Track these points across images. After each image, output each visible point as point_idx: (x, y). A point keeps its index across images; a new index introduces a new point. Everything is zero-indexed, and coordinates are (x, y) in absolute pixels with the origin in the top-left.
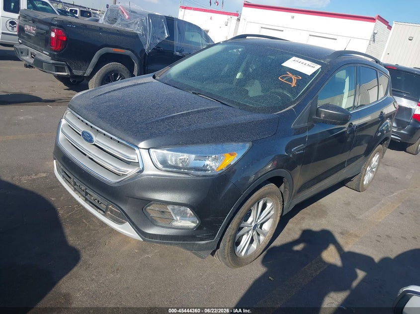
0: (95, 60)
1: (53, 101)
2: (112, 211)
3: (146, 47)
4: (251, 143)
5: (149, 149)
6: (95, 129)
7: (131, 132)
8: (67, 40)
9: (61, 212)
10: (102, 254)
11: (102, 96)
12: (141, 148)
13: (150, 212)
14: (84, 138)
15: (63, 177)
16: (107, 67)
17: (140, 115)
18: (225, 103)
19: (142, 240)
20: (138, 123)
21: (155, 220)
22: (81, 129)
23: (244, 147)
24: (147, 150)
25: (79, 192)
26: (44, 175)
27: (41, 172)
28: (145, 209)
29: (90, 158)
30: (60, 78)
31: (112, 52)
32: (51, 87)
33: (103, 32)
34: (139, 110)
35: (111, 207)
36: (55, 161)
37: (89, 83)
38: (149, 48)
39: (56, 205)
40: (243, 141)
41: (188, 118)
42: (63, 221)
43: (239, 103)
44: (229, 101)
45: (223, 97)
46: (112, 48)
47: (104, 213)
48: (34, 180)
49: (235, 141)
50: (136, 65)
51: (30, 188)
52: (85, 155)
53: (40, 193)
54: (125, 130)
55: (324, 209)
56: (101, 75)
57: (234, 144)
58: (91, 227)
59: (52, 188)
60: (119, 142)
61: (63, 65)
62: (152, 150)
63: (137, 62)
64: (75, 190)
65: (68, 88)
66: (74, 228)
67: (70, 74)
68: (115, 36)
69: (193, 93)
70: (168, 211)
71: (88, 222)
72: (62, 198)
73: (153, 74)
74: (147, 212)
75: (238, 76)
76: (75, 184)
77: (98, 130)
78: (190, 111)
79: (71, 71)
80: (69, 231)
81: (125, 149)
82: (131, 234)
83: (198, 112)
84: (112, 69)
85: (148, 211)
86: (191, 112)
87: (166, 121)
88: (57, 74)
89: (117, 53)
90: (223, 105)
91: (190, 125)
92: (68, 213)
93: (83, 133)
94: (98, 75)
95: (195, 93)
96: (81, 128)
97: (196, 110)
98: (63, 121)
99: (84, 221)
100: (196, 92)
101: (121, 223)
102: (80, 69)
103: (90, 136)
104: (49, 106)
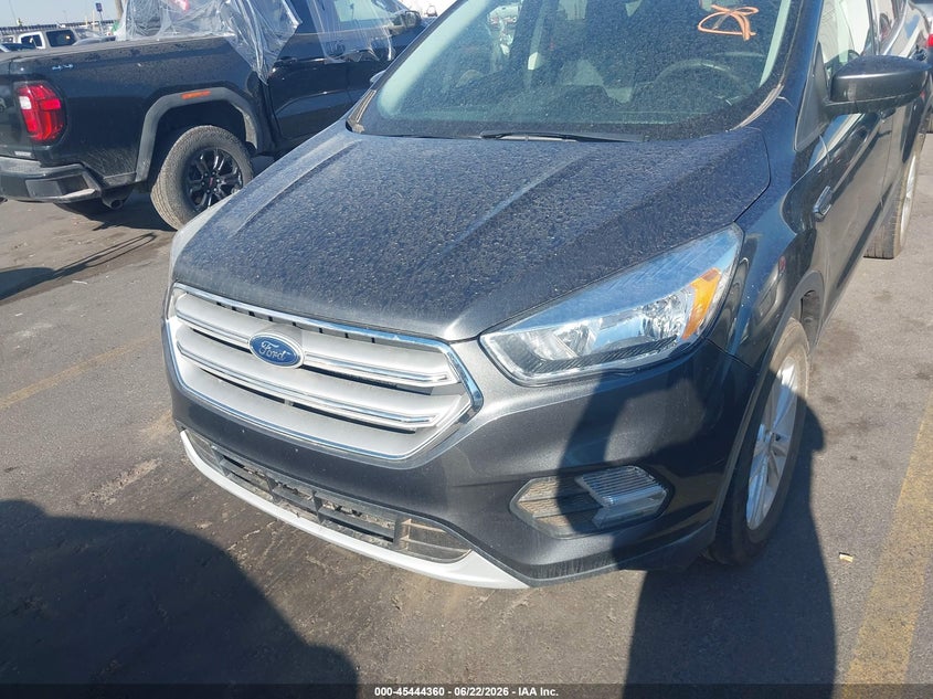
0: (147, 135)
1: (81, 267)
2: (415, 534)
3: (258, 67)
4: (734, 226)
5: (477, 338)
6: (288, 322)
7: (406, 303)
8: (63, 105)
9: (242, 556)
10: (403, 640)
11: (258, 224)
12: (454, 342)
13: (528, 508)
14: (265, 357)
15: (226, 471)
16: (181, 143)
17: (402, 245)
18: (595, 136)
19: (527, 587)
20: (411, 271)
21: (549, 525)
22: (243, 333)
23: (725, 243)
24: (475, 341)
25: (291, 502)
26: (150, 466)
27: (139, 462)
28: (516, 506)
29: (296, 405)
30: (78, 206)
31: (184, 103)
32: (61, 232)
33: (144, 59)
34: (386, 231)
35: (408, 522)
36: (183, 434)
37: (152, 196)
38: (266, 66)
39: (219, 540)
40: (714, 228)
41: (535, 211)
42: (260, 579)
43: (626, 126)
44: (596, 128)
45: (574, 125)
46: (176, 94)
47: (391, 541)
48: (132, 489)
49: (695, 235)
50: (247, 118)
51: (134, 516)
52: (282, 401)
53: (164, 520)
54: (385, 303)
55: (842, 328)
56: (174, 168)
57: (699, 243)
58: (339, 572)
59: (186, 495)
60: (373, 340)
61: (74, 170)
62: (487, 338)
63: (248, 109)
64: (277, 499)
65: (100, 223)
66: (296, 591)
67: (99, 189)
68: (177, 61)
69: (485, 137)
70: (580, 491)
71: (322, 561)
72: (225, 515)
73: (340, 123)
74: (523, 511)
75: (533, 62)
76: (273, 484)
77: (294, 324)
78: (525, 190)
79: (98, 179)
80: (290, 603)
81: (405, 355)
82: (493, 581)
83: (549, 183)
84: (196, 145)
85: (523, 506)
86: (532, 190)
87: (482, 238)
88: (71, 199)
89: (190, 102)
90: (598, 144)
91: (553, 228)
92: (261, 553)
93: (257, 344)
94: (167, 170)
95: (493, 137)
96: (245, 332)
97: (538, 181)
98: (175, 324)
99: (313, 560)
100: (495, 132)
101: (454, 557)
102: (121, 169)
103: (283, 347)
104: (78, 283)
